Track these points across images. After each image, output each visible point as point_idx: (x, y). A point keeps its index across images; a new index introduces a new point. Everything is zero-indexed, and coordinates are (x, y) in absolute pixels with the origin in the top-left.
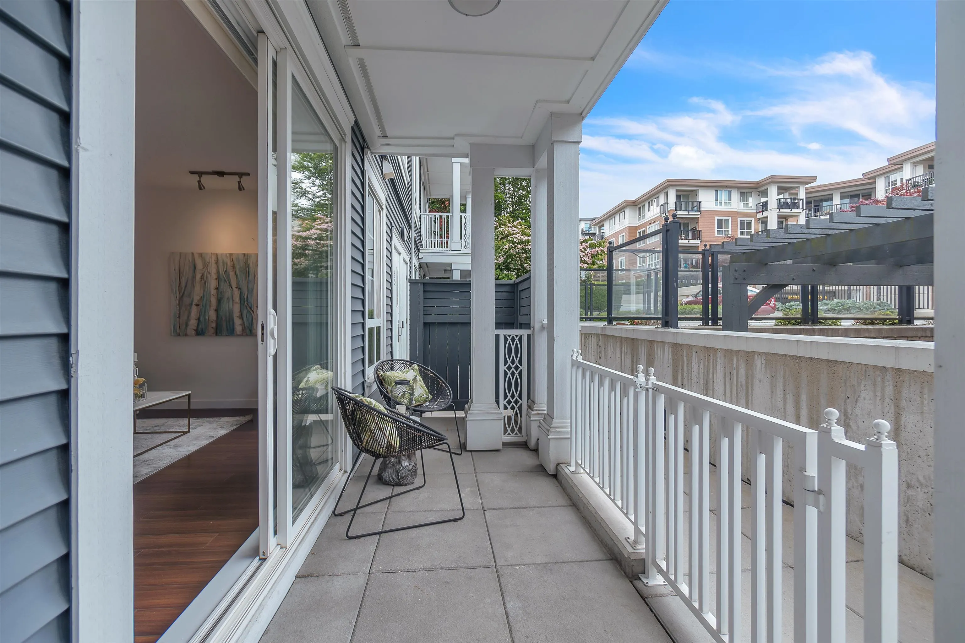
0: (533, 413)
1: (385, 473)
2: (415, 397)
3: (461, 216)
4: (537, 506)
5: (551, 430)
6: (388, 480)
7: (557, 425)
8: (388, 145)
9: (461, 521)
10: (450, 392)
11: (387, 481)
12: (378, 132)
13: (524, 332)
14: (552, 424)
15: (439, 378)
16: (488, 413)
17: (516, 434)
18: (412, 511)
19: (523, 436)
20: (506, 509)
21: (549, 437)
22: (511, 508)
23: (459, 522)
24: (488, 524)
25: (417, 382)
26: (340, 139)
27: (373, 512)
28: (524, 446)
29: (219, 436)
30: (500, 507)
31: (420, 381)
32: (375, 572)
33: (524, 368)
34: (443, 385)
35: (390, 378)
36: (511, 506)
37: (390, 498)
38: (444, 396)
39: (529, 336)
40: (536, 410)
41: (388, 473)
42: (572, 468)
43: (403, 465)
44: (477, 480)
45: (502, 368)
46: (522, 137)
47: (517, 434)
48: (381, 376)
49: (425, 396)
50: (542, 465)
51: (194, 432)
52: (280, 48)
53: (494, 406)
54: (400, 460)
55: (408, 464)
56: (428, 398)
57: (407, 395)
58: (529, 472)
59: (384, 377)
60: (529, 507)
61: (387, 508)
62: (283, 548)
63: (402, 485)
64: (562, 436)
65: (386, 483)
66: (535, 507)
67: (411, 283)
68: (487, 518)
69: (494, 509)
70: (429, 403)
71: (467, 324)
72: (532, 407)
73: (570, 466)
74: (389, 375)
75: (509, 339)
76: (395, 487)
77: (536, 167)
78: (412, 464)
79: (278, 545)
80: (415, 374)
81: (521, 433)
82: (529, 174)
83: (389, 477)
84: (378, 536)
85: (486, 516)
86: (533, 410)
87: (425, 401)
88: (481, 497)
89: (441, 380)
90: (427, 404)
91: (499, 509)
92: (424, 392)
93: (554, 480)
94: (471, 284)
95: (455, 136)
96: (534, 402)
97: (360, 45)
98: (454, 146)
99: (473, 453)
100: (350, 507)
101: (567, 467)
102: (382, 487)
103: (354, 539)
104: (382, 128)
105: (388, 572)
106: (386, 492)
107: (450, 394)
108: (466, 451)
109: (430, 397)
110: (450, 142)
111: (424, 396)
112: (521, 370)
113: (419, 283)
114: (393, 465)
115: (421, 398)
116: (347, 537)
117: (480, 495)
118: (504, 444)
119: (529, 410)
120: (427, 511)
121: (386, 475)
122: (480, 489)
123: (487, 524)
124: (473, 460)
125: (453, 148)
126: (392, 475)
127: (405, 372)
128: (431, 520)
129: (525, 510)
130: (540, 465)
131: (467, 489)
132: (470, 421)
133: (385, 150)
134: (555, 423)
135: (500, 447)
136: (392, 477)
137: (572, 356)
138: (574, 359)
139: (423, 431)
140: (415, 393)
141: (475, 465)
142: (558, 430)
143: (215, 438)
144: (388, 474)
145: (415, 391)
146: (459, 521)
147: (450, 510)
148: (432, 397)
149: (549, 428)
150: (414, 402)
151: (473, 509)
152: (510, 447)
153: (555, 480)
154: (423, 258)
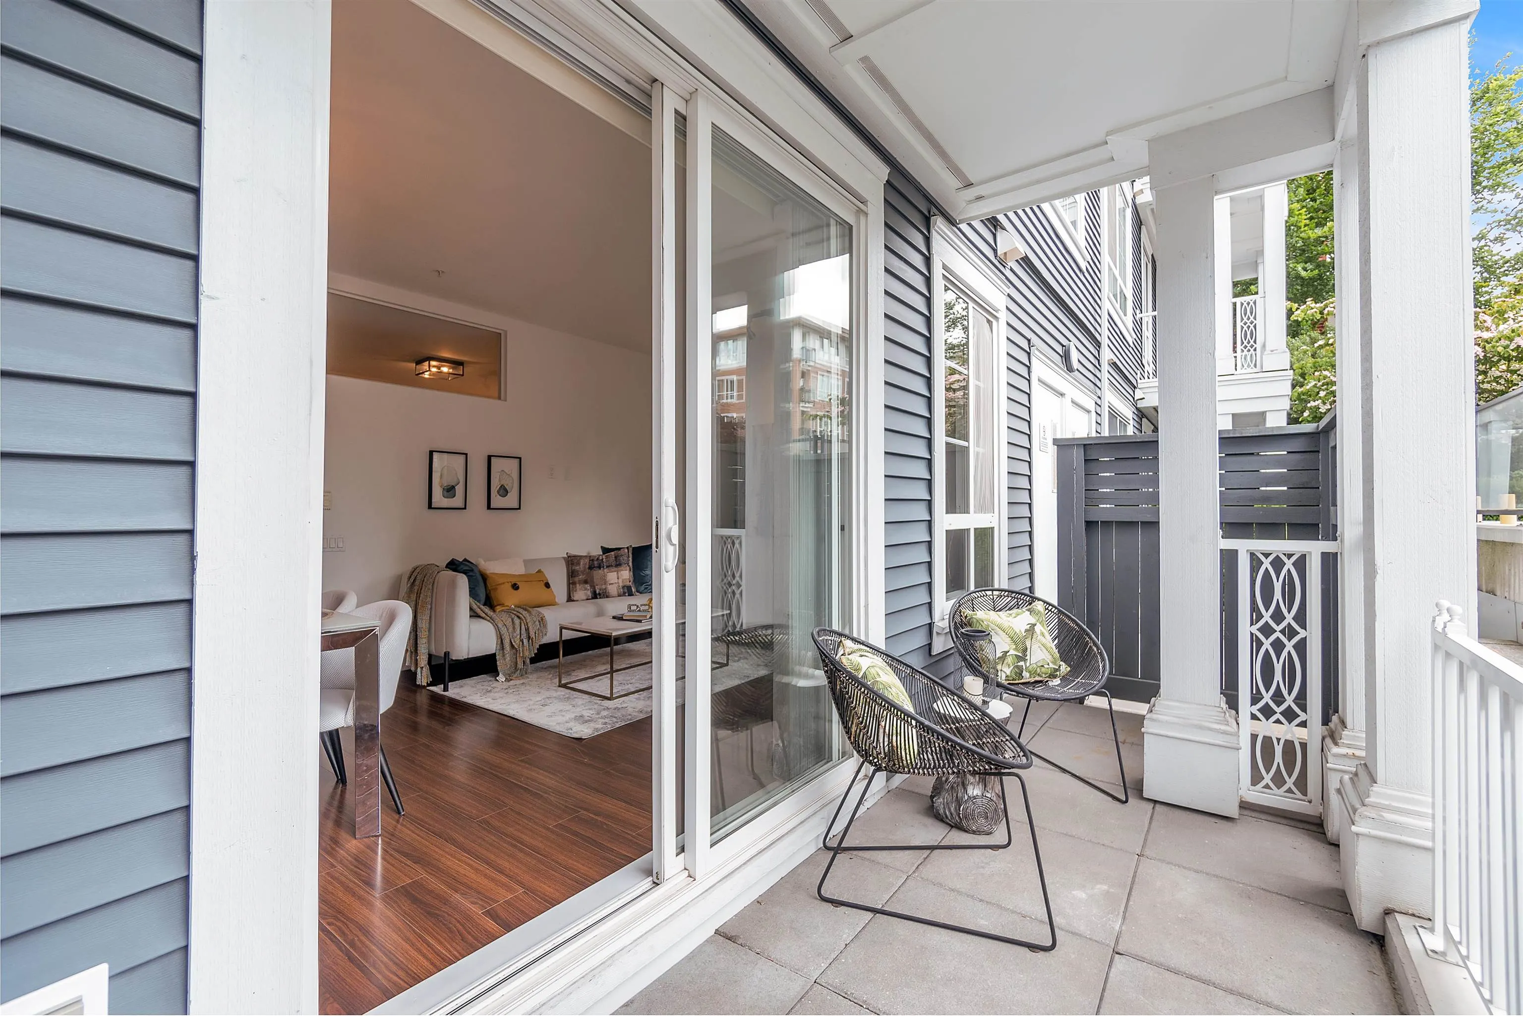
0: (1335, 750)
1: (939, 798)
2: (1028, 664)
3: (1235, 304)
4: (1276, 1002)
5: (1361, 810)
6: (941, 811)
7: (1387, 803)
8: (980, 198)
9: (1047, 954)
10: (1104, 667)
11: (940, 814)
12: (953, 182)
13: (1314, 549)
14: (1368, 796)
15: (1088, 634)
16: (1201, 728)
17: (1290, 791)
18: (958, 892)
19: (1310, 802)
20: (1177, 972)
21: (1354, 828)
22: (1191, 977)
23: (1041, 955)
24: (1107, 991)
25: (1034, 636)
26: (857, 211)
27: (887, 866)
28: (1314, 828)
29: (756, 676)
30: (1162, 960)
31: (1043, 635)
32: (824, 984)
33: (1314, 634)
34: (1093, 650)
35: (981, 623)
36: (1195, 971)
37: (932, 848)
38: (1093, 673)
39: (1325, 556)
40: (1349, 746)
41: (944, 799)
42: (1435, 941)
43: (970, 792)
44: (1135, 872)
45: (1245, 629)
46: (1286, 77)
47: (1293, 793)
48: (966, 617)
49: (1052, 665)
50: (1344, 892)
51: (734, 666)
52: (690, 94)
53: (1218, 714)
54: (965, 782)
55: (980, 794)
56: (1058, 670)
57: (1009, 660)
58: (1295, 899)
59: (970, 619)
60: (1249, 998)
61: (916, 865)
62: (691, 877)
63: (966, 831)
64: (1404, 838)
65: (939, 818)
66: (1268, 1005)
67: (1058, 446)
68: (1111, 975)
69: (1142, 960)
70: (1059, 682)
71: (1153, 525)
72: (1337, 736)
73: (1432, 930)
74: (980, 617)
75: (1267, 564)
76: (953, 829)
77: (1338, 137)
78: (989, 795)
79: (685, 869)
80: (1033, 621)
81: (1305, 793)
82: (1329, 162)
83: (944, 808)
84: (870, 915)
85: (1113, 970)
86: (1336, 744)
87: (1053, 676)
88: (1124, 918)
89: (1090, 638)
90: (1057, 682)
91: (1158, 965)
92: (1049, 658)
93: (1375, 948)
94: (1158, 441)
95: (1107, 136)
96: (1343, 723)
97: (852, 36)
98: (1113, 159)
99: (1158, 806)
100: (858, 842)
101: (1420, 930)
102: (930, 821)
103: (830, 904)
104: (956, 171)
105: (846, 996)
106: (934, 833)
107: (1103, 672)
108: (1142, 797)
109: (1064, 668)
110: (1101, 153)
111: (1048, 666)
112: (1304, 640)
113: (1074, 445)
114: (952, 787)
115: (1043, 670)
116: (820, 896)
117: (1125, 912)
118: (1244, 806)
119: (1328, 741)
120: (987, 902)
121: (939, 802)
122: (1132, 898)
123: (1104, 990)
124: (1150, 823)
125: (1112, 163)
126: (950, 805)
127: (1014, 615)
128: (984, 925)
129: (1231, 998)
130: (1337, 890)
131: (1098, 886)
132: (1148, 735)
133: (985, 209)
134: (1378, 794)
135: (1233, 811)
136: (950, 810)
137: (1434, 621)
138: (1440, 629)
139: (952, 741)
140: (1028, 657)
141: (1150, 838)
142: (1388, 816)
143: (749, 680)
144: (944, 801)
145: (1028, 653)
146: (1042, 953)
147: (1036, 919)
148: (1069, 669)
149: (1358, 806)
150: (1026, 674)
151: (1090, 939)
152: (1270, 818)
153: (1378, 953)
154: (1144, 398)
